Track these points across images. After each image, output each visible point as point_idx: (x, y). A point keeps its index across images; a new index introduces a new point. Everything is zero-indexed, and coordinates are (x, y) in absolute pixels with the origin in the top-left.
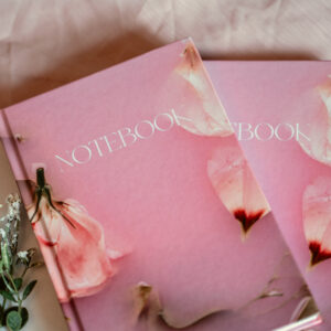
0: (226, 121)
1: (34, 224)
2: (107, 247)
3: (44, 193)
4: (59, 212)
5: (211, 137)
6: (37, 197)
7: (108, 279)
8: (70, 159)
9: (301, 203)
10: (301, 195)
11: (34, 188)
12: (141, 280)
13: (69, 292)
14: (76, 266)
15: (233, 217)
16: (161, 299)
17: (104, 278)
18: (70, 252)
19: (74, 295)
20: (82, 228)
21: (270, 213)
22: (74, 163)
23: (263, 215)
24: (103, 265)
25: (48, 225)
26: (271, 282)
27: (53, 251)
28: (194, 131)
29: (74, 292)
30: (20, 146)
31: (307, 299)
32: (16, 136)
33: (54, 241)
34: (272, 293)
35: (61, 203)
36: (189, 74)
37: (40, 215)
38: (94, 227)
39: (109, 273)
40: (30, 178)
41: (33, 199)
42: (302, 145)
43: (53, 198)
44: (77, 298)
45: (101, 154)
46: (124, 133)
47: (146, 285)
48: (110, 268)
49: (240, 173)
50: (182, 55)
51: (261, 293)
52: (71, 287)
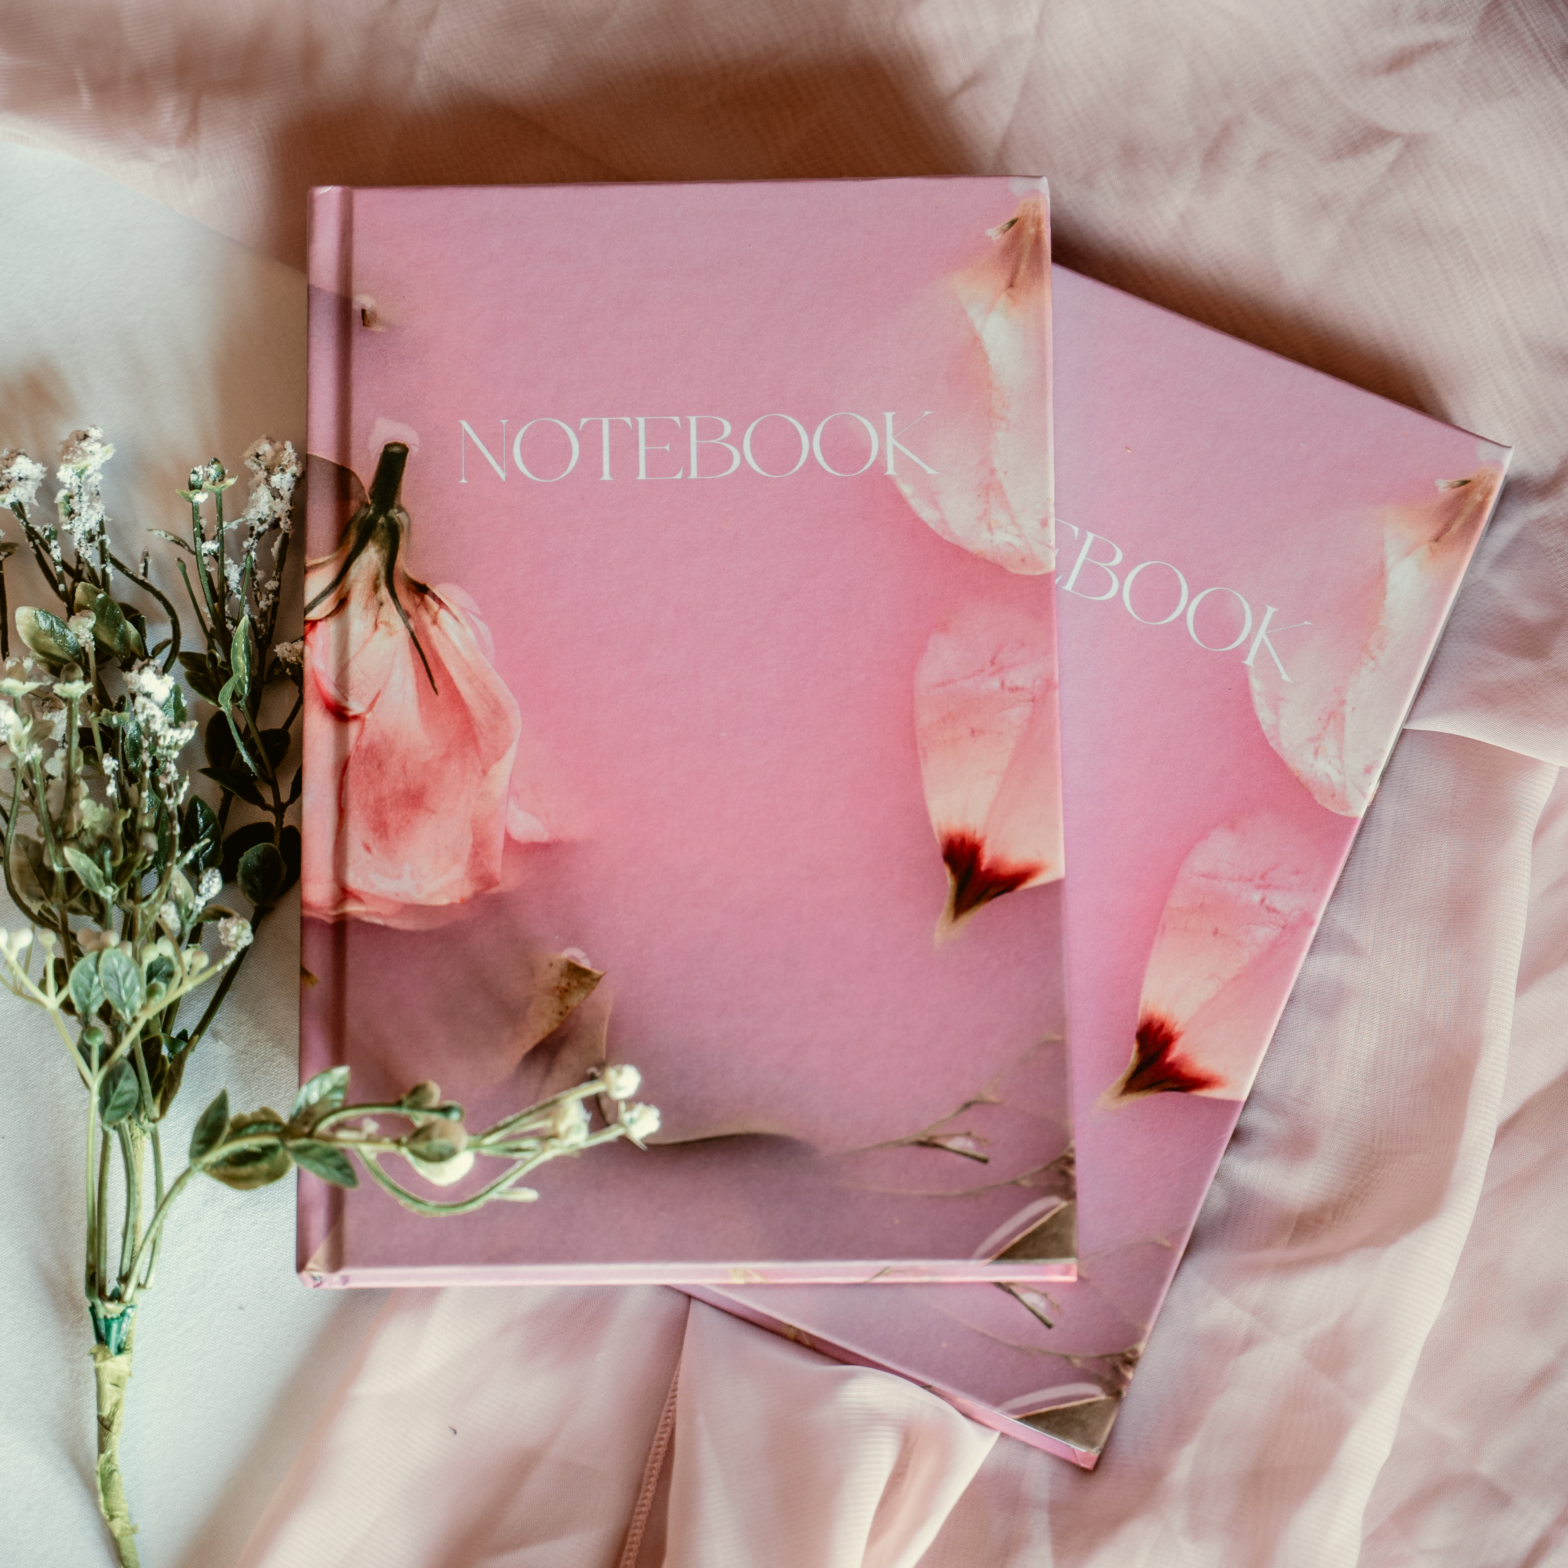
0: (1044, 523)
1: (314, 623)
2: (513, 792)
3: (382, 534)
4: (406, 616)
5: (976, 559)
6: (353, 538)
7: (476, 895)
8: (501, 450)
9: (1171, 879)
10: (1188, 850)
11: (354, 504)
12: (574, 940)
13: (344, 893)
14: (392, 817)
15: (939, 852)
16: (615, 1026)
17: (466, 890)
18: (393, 767)
19: (352, 908)
20: (456, 699)
21: (1056, 887)
22: (512, 469)
23: (1032, 883)
24: (479, 847)
25: (353, 649)
26: (968, 1105)
27: (341, 740)
28: (927, 514)
29: (358, 899)
30: (360, 342)
31: (1058, 1203)
32: (363, 300)
33: (355, 707)
34: (957, 1143)
35: (420, 590)
36: (990, 309)
37: (342, 603)
38: (497, 711)
39: (486, 881)
40: (355, 468)
41: (341, 539)
42: (1256, 685)
43: (401, 562)
44: (358, 922)
45: (606, 476)
46: (709, 430)
47: (585, 964)
48: (496, 866)
49: (1017, 714)
50: (994, 234)
51: (925, 1128)
52: (354, 881)
